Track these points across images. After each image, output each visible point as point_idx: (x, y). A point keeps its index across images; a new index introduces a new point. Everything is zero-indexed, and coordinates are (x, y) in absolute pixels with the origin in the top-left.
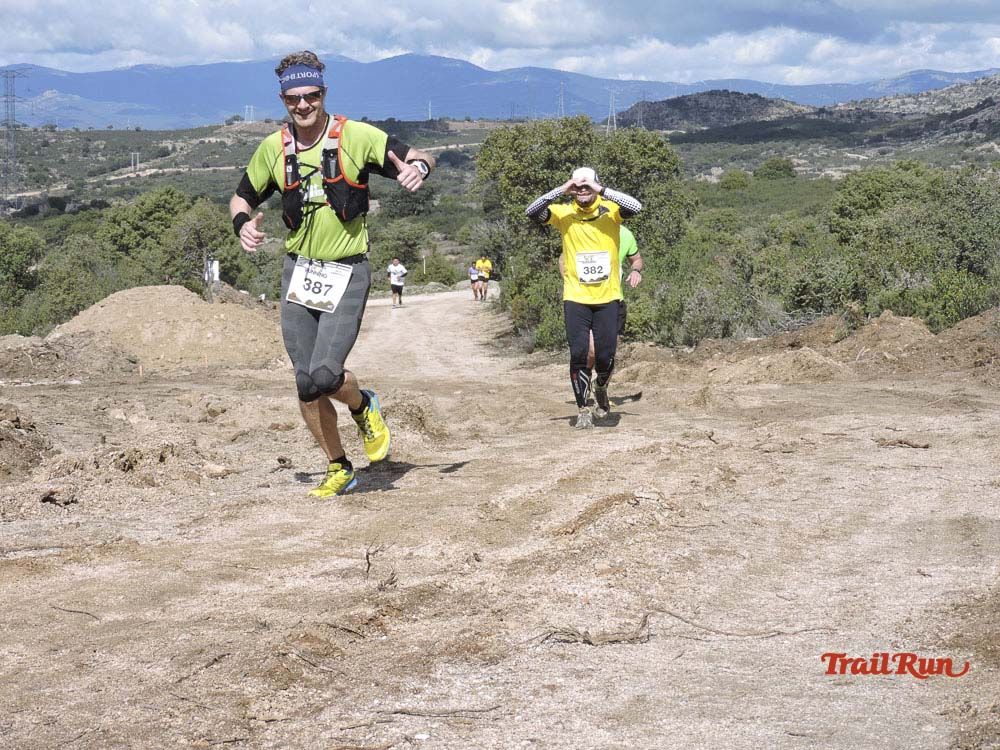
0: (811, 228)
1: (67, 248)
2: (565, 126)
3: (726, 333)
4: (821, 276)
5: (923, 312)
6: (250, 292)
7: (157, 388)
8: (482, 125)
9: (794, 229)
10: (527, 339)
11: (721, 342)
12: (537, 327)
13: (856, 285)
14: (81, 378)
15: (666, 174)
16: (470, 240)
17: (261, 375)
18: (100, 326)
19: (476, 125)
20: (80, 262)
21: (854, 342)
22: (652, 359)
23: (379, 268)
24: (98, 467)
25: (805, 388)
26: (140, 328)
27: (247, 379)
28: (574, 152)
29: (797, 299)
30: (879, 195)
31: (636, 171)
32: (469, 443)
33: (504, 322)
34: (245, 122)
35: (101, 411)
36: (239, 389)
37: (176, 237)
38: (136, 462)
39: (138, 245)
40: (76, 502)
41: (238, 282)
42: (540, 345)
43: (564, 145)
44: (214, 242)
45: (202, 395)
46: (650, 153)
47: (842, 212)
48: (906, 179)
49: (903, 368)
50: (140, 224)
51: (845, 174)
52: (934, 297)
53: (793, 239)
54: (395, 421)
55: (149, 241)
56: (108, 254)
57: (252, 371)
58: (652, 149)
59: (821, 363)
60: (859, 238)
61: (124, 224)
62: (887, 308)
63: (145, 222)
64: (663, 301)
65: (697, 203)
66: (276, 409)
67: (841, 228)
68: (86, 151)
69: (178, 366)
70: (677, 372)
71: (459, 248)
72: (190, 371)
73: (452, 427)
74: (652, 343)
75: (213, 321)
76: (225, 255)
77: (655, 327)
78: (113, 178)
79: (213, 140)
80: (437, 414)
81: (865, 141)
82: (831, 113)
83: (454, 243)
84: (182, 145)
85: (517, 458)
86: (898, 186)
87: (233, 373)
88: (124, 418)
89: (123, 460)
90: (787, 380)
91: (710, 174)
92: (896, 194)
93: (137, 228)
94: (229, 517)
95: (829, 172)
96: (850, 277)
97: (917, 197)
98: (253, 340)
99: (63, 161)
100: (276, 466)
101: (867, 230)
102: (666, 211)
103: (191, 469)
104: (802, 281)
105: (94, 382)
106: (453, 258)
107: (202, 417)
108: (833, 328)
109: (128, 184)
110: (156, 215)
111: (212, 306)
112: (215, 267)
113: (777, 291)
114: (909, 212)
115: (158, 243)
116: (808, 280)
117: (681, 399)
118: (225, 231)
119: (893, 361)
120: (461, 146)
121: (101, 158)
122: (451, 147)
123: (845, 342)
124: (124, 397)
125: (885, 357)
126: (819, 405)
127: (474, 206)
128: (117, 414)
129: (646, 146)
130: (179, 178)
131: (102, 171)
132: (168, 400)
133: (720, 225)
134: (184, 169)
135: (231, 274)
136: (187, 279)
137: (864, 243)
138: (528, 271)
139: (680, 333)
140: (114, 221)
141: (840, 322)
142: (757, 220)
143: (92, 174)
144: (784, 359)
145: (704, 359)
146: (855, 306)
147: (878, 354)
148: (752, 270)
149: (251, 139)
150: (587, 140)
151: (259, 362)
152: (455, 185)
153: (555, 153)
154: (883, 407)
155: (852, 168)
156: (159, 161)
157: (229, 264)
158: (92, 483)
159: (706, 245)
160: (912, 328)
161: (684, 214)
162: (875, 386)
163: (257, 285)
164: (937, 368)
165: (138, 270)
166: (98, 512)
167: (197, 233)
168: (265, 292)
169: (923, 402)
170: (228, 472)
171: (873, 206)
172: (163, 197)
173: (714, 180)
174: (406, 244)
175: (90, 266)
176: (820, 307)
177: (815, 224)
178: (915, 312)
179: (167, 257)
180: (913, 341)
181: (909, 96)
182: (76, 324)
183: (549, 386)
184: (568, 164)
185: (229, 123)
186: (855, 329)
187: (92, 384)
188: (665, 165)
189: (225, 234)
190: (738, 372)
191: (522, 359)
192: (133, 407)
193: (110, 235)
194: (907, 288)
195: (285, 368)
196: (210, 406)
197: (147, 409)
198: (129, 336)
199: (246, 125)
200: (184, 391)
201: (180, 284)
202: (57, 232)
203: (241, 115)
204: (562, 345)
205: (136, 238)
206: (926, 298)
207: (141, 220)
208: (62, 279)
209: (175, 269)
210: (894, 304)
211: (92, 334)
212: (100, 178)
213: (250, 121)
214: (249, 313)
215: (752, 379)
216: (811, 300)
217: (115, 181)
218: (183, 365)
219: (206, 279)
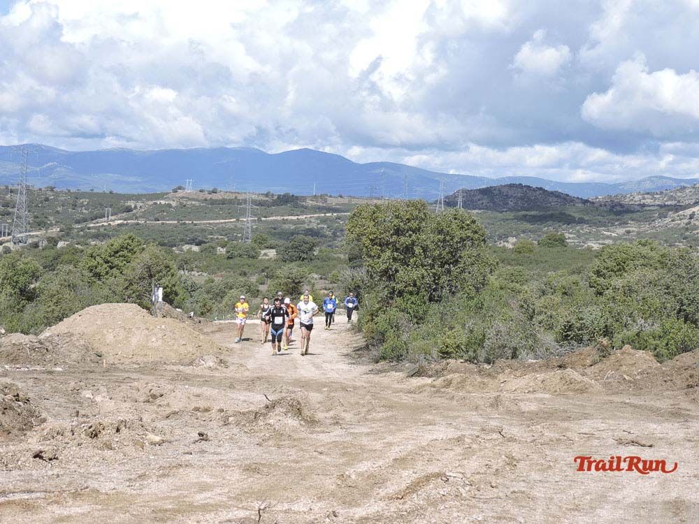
0: (576, 283)
1: (57, 274)
2: (408, 206)
3: (514, 356)
4: (582, 319)
5: (652, 347)
6: (183, 310)
7: (116, 376)
8: (350, 201)
9: (564, 283)
10: (375, 353)
11: (510, 362)
12: (382, 345)
13: (606, 326)
14: (63, 366)
15: (476, 242)
16: (338, 280)
17: (188, 370)
18: (77, 330)
19: (346, 200)
20: (66, 283)
21: (603, 366)
22: (461, 372)
24: (73, 434)
25: (567, 398)
26: (106, 332)
27: (179, 373)
28: (414, 224)
29: (564, 334)
30: (624, 263)
31: (456, 239)
32: (333, 427)
33: (360, 340)
34: (186, 191)
35: (76, 391)
36: (172, 380)
37: (134, 270)
38: (100, 431)
39: (107, 273)
40: (57, 459)
41: (175, 302)
42: (384, 358)
43: (408, 219)
44: (160, 274)
45: (147, 383)
46: (466, 227)
47: (598, 273)
48: (644, 253)
49: (636, 386)
50: (109, 259)
51: (601, 246)
52: (660, 337)
53: (564, 290)
54: (281, 410)
55: (115, 271)
56: (86, 279)
57: (182, 367)
58: (468, 225)
59: (579, 380)
60: (609, 292)
61: (98, 259)
62: (627, 343)
63: (113, 258)
64: (471, 331)
65: (497, 263)
66: (198, 396)
67: (597, 284)
68: (75, 206)
69: (130, 360)
70: (479, 382)
71: (331, 286)
72: (139, 364)
73: (320, 415)
74: (462, 361)
75: (156, 330)
76: (167, 283)
77: (465, 350)
78: (92, 225)
79: (163, 202)
80: (310, 405)
81: (616, 223)
82: (593, 203)
83: (327, 282)
84: (141, 204)
85: (364, 441)
86: (638, 257)
87: (169, 368)
88: (92, 397)
89: (91, 430)
90: (556, 391)
91: (508, 242)
92: (636, 262)
93: (107, 262)
94: (164, 475)
95: (590, 244)
96: (602, 320)
97: (651, 265)
98: (184, 345)
99: (58, 212)
100: (197, 439)
101: (616, 288)
102: (475, 268)
103: (137, 437)
104: (568, 322)
105: (71, 370)
106: (326, 292)
107: (146, 399)
108: (589, 356)
109: (102, 230)
110: (121, 253)
111: (156, 319)
112: (160, 292)
113: (551, 328)
114: (645, 275)
115: (121, 273)
116: (573, 321)
117: (481, 403)
118: (168, 267)
119: (630, 381)
120: (335, 214)
121: (84, 211)
122: (327, 215)
123: (596, 366)
124: (92, 382)
125: (625, 379)
126: (576, 411)
127: (342, 256)
128: (87, 394)
129: (464, 223)
130: (138, 227)
131: (85, 220)
132: (123, 386)
133: (513, 278)
134: (141, 222)
135: (170, 297)
136: (140, 299)
137: (613, 297)
138: (377, 306)
139: (482, 354)
140: (92, 256)
141: (594, 352)
142: (538, 275)
143: (78, 222)
144: (554, 376)
145: (498, 373)
146: (605, 341)
147: (620, 375)
148: (534, 312)
149: (189, 203)
150: (424, 217)
151: (187, 361)
152: (330, 241)
153: (402, 224)
154: (622, 415)
155: (607, 242)
156: (124, 215)
157: (169, 290)
158: (69, 446)
159: (502, 292)
160: (644, 358)
161: (488, 270)
162: (616, 399)
163: (188, 305)
164: (661, 388)
165: (106, 291)
166: (73, 467)
167: (149, 267)
168: (193, 310)
169: (649, 412)
170: (163, 441)
171: (619, 270)
172: (127, 241)
173: (510, 246)
174: (294, 282)
175: (72, 287)
176: (580, 341)
177: (579, 281)
178: (646, 347)
179: (127, 284)
180: (644, 367)
181: (648, 194)
182: (61, 327)
183: (388, 388)
184: (410, 232)
185: (175, 191)
186: (604, 357)
187: (70, 371)
188: (476, 236)
189: (168, 269)
190: (521, 384)
191: (371, 367)
192: (98, 389)
193: (88, 266)
194: (642, 330)
195: (205, 366)
196: (152, 391)
197: (108, 392)
198: (98, 337)
199: (186, 193)
200: (134, 379)
201: (135, 303)
202: (51, 261)
203: (183, 186)
204: (399, 358)
205: (106, 269)
206: (654, 338)
207: (110, 256)
208: (52, 296)
209: (132, 292)
210: (632, 341)
211: (72, 335)
212: (83, 225)
213: (189, 190)
214: (182, 325)
215: (531, 389)
216: (574, 336)
217: (93, 228)
218: (134, 360)
219: (153, 300)
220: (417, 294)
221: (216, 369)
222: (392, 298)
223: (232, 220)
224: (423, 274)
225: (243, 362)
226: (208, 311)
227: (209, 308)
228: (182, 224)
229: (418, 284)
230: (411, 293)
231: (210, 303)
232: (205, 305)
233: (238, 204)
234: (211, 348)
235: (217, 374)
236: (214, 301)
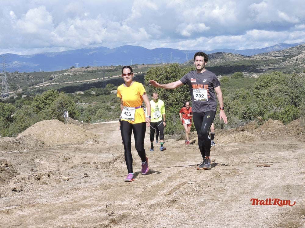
0: (248, 93)
2: (171, 67)
3: (222, 128)
4: (250, 109)
5: (281, 118)
6: (78, 120)
7: (50, 152)
8: (148, 66)
9: (243, 94)
11: (220, 130)
13: (261, 111)
14: (27, 150)
17: (81, 146)
18: (33, 133)
19: (146, 66)
20: (26, 113)
21: (260, 129)
23: (118, 111)
24: (29, 179)
25: (245, 144)
26: (45, 133)
27: (77, 148)
28: (174, 74)
29: (243, 116)
30: (268, 83)
35: (32, 160)
36: (75, 151)
37: (55, 105)
38: (41, 177)
39: (44, 107)
40: (22, 191)
41: (75, 117)
42: (166, 133)
43: (171, 72)
44: (67, 106)
45: (63, 154)
47: (257, 88)
48: (276, 77)
49: (275, 136)
51: (258, 76)
52: (285, 114)
53: (243, 97)
55: (47, 106)
56: (35, 111)
57: (79, 145)
59: (250, 136)
61: (39, 101)
62: (270, 118)
66: (85, 157)
67: (257, 93)
69: (56, 144)
72: (60, 145)
75: (67, 130)
76: (71, 109)
78: (36, 87)
79: (66, 74)
81: (264, 65)
82: (253, 58)
84: (57, 76)
86: (274, 80)
87: (73, 146)
88: (39, 162)
89: (37, 177)
92: (273, 82)
93: (43, 102)
95: (254, 75)
96: (259, 109)
97: (280, 83)
98: (79, 135)
100: (84, 176)
101: (263, 95)
103: (58, 178)
104: (244, 111)
107: (63, 161)
108: (254, 125)
109: (41, 88)
110: (49, 98)
111: (66, 125)
112: (67, 114)
113: (237, 114)
114: (277, 88)
115: (50, 106)
116: (246, 110)
118: (70, 102)
119: (272, 134)
120: (142, 72)
121: (32, 81)
122: (138, 73)
123: (258, 129)
124: (39, 155)
125: (270, 133)
128: (37, 161)
130: (56, 86)
131: (33, 85)
132: (53, 156)
134: (58, 83)
135: (72, 115)
136: (59, 117)
137: (263, 98)
140: (37, 100)
141: (256, 123)
142: (232, 91)
143: (30, 86)
144: (239, 135)
146: (260, 118)
147: (268, 132)
148: (229, 108)
149: (78, 73)
150: (178, 71)
151: (81, 142)
153: (168, 75)
154: (268, 149)
155: (261, 74)
156: (50, 81)
157: (72, 112)
158: (27, 184)
160: (278, 123)
162: (266, 142)
163: (81, 118)
164: (285, 136)
165: (44, 115)
166: (29, 193)
168: (83, 120)
169: (280, 147)
170: (69, 179)
171: (266, 86)
172: (51, 92)
175: (29, 114)
176: (250, 118)
177: (249, 92)
178: (279, 119)
179: (52, 111)
180: (278, 127)
181: (277, 51)
182: (26, 132)
186: (261, 125)
187: (30, 151)
192: (42, 158)
193: (35, 105)
194: (276, 112)
195: (89, 144)
196: (65, 157)
197: (46, 159)
198: (42, 135)
199: (76, 69)
200: (57, 152)
201: (57, 119)
202: (20, 104)
203: (75, 66)
204: (173, 133)
205: (43, 105)
206: (282, 114)
207: (45, 100)
208: (21, 119)
209: (55, 114)
210: (272, 117)
211: (30, 135)
212: (32, 87)
213: (77, 68)
214: (78, 127)
215: (230, 141)
216: (247, 117)
217: (37, 88)
218: (58, 144)
219: (65, 117)
220: (178, 104)
221: (94, 145)
222: (168, 107)
223: (97, 79)
224: (180, 96)
225: (105, 140)
226: (90, 119)
227: (90, 118)
228: (75, 83)
229: (178, 100)
230: (176, 104)
231: (90, 116)
232: (88, 117)
233: (99, 72)
234: (92, 136)
235: (94, 147)
236: (92, 115)
